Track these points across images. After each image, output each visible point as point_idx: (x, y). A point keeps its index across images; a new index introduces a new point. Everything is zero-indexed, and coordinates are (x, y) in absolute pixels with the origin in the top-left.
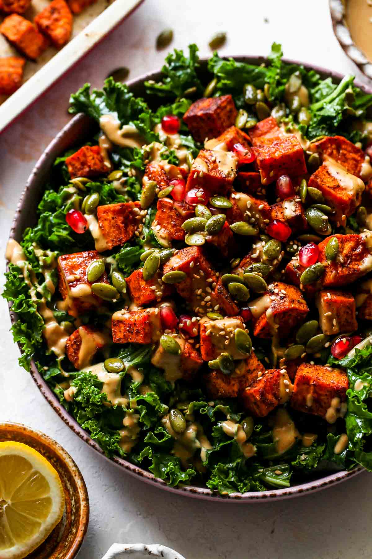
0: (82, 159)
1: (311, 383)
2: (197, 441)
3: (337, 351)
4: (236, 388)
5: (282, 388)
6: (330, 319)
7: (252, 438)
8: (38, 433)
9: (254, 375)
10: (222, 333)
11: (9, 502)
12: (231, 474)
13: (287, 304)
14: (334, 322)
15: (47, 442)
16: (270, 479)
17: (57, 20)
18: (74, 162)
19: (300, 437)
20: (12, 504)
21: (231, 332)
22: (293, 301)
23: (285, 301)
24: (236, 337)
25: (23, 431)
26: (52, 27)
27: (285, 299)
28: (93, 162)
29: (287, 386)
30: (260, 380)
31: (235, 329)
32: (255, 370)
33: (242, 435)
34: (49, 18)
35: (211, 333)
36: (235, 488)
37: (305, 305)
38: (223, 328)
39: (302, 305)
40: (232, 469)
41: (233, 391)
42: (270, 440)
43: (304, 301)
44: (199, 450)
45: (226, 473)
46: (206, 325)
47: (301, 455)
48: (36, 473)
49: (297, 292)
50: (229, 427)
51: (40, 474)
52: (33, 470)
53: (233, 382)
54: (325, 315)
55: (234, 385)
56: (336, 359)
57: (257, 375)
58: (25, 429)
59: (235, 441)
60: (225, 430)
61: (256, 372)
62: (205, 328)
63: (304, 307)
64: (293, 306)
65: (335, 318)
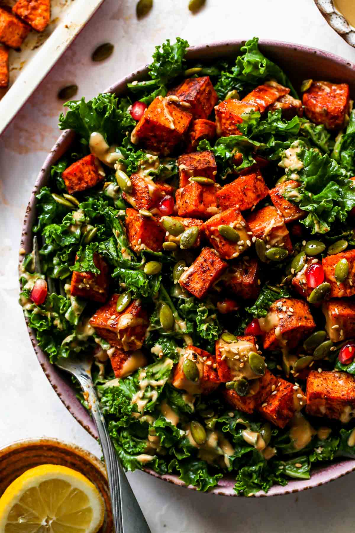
0: (79, 175)
1: (323, 396)
2: (219, 449)
3: (344, 358)
4: (252, 406)
5: (295, 402)
6: (337, 330)
7: (271, 442)
8: (72, 445)
9: (268, 389)
10: (237, 357)
11: (54, 518)
12: (255, 476)
13: (294, 323)
14: (341, 332)
15: (81, 454)
16: (291, 473)
17: (34, 8)
18: (70, 177)
19: (315, 433)
20: (57, 519)
21: (245, 356)
22: (301, 318)
23: (292, 320)
24: (250, 361)
25: (57, 445)
26: (31, 16)
27: (293, 318)
28: (90, 177)
29: (300, 399)
30: (275, 395)
31: (248, 352)
32: (269, 384)
33: (262, 443)
34: (26, 7)
35: (226, 357)
36: (259, 487)
37: (312, 321)
38: (237, 352)
39: (309, 321)
40: (255, 472)
41: (250, 409)
42: (288, 441)
43: (311, 317)
44: (222, 457)
45: (250, 475)
46: (221, 350)
47: (317, 448)
48: (75, 489)
49: (304, 306)
50: (249, 436)
51: (78, 490)
52: (72, 488)
53: (248, 401)
54: (333, 327)
55: (249, 403)
56: (344, 365)
57: (271, 389)
58: (59, 443)
59: (256, 449)
60: (245, 439)
61: (269, 386)
62: (220, 352)
63: (310, 323)
64: (300, 324)
65: (342, 329)
